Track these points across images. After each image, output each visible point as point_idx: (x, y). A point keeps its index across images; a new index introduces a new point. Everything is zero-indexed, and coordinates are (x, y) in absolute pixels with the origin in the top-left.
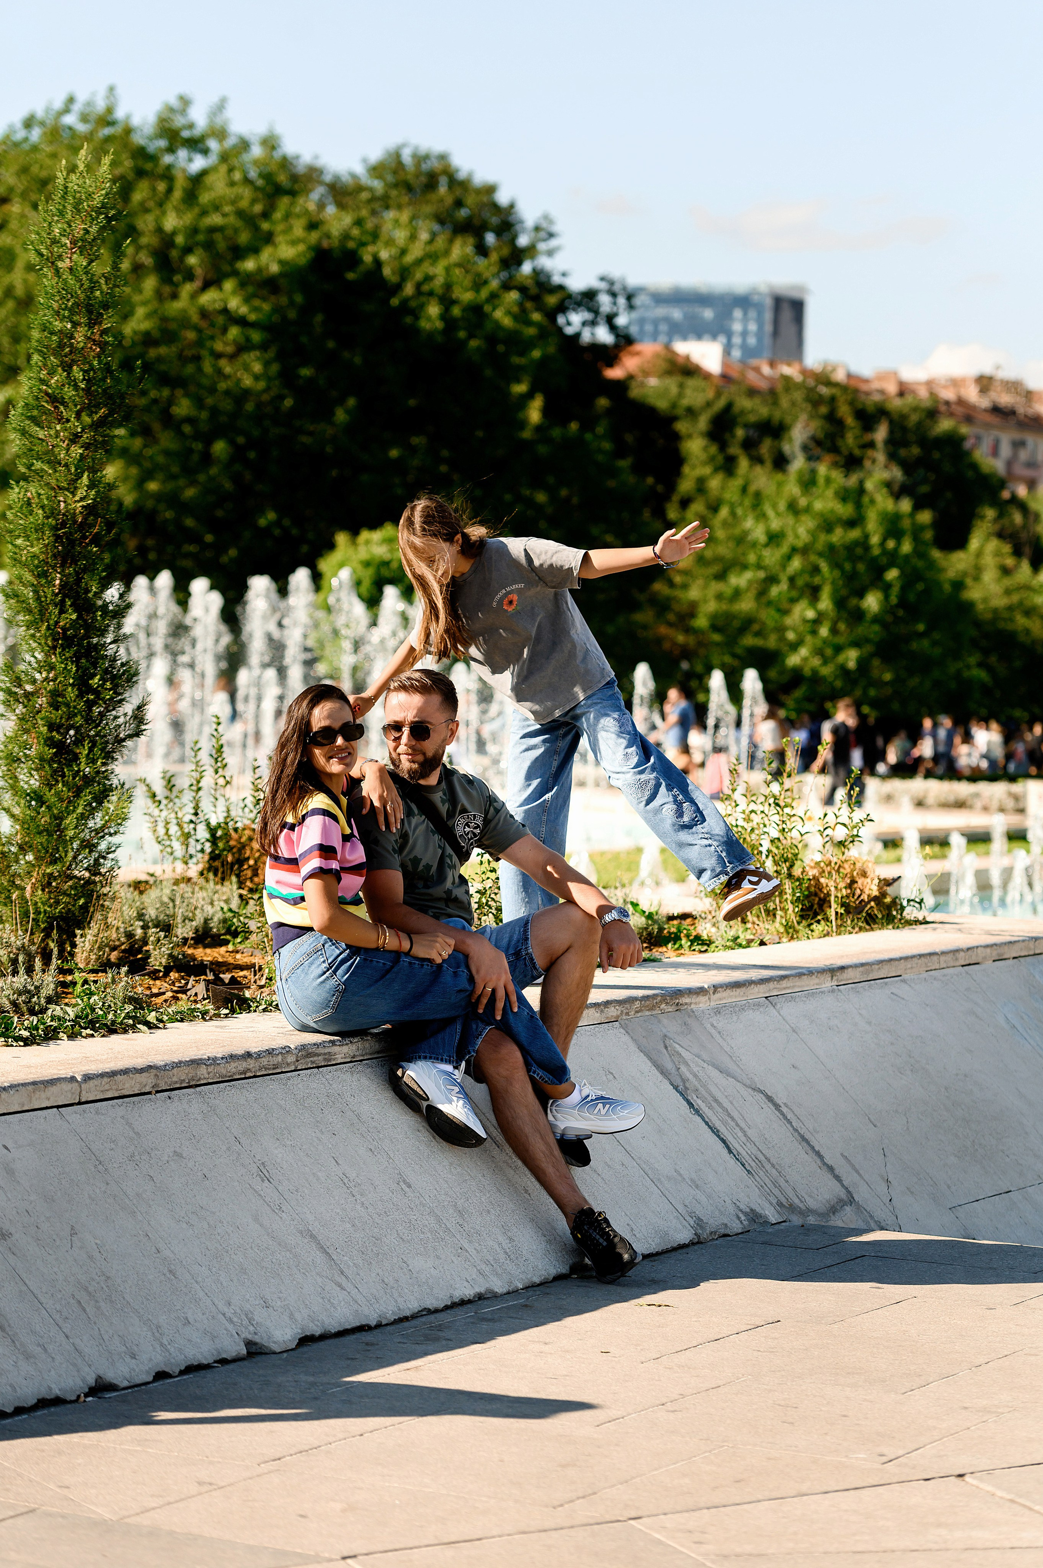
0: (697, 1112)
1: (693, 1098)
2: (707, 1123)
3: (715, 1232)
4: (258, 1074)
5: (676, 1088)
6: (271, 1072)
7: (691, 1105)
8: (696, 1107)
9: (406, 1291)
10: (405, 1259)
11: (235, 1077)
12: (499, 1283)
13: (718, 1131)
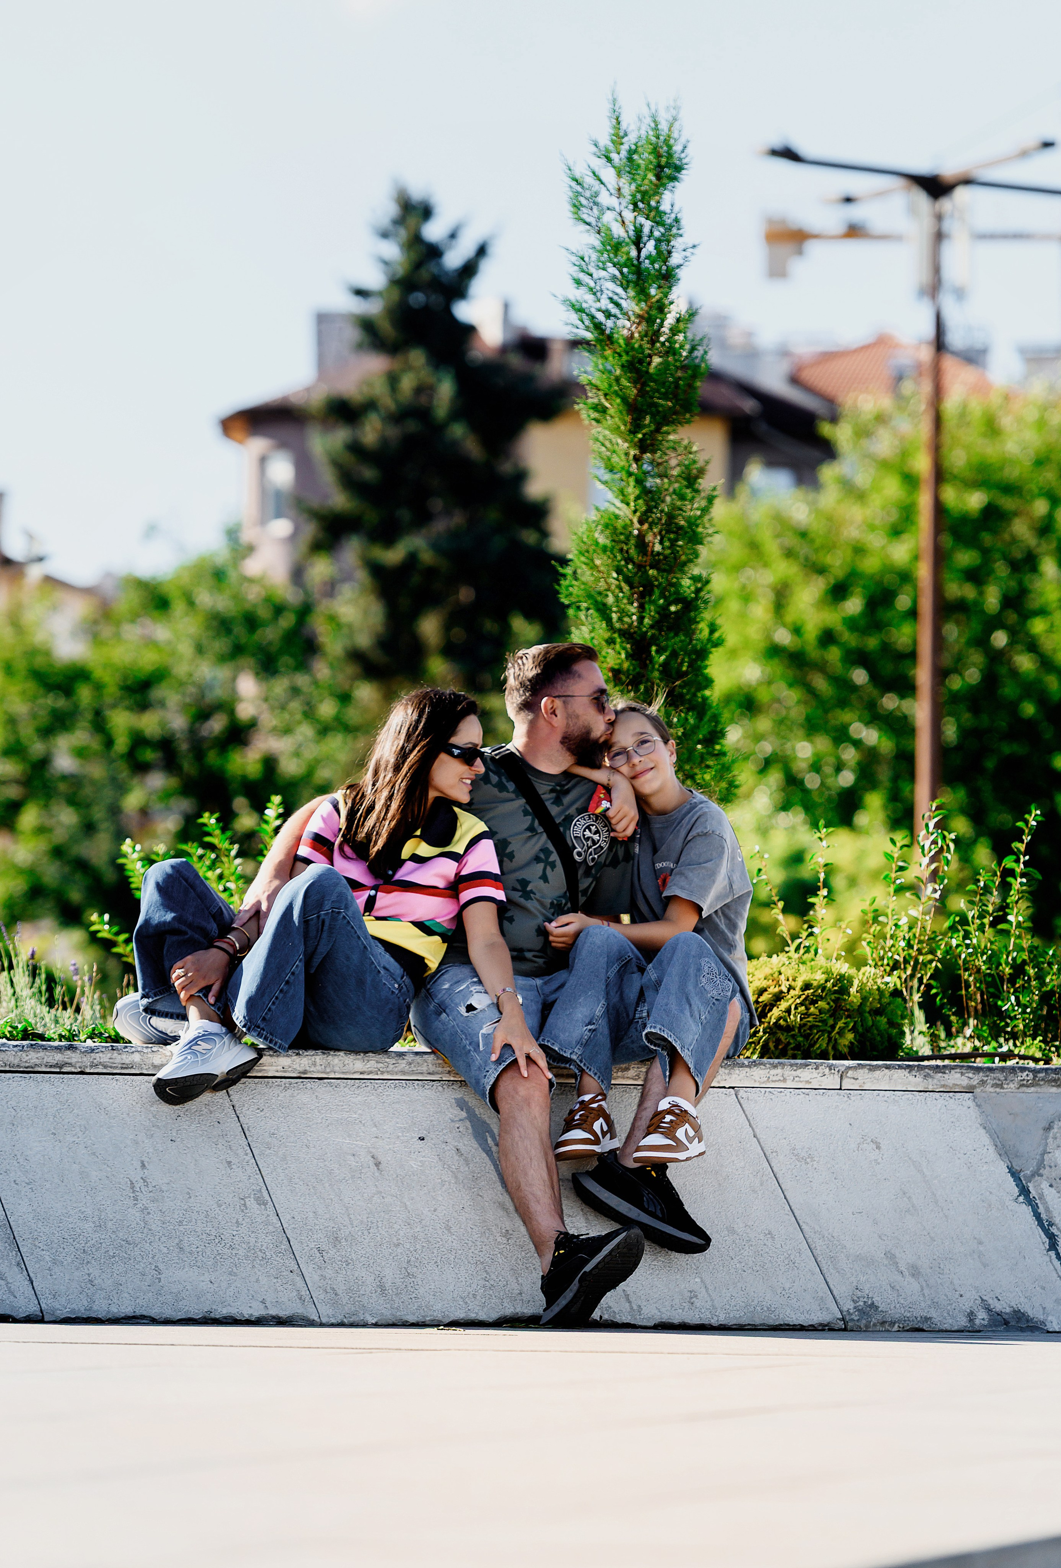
0: (1030, 1202)
1: (1039, 1187)
2: (1037, 1216)
3: (893, 1323)
4: (88, 1070)
5: (1014, 1174)
6: (115, 1071)
7: (1024, 1191)
8: (1033, 1193)
9: (126, 1295)
10: (161, 1266)
11: (37, 1069)
12: (330, 1312)
13: (1051, 1224)
